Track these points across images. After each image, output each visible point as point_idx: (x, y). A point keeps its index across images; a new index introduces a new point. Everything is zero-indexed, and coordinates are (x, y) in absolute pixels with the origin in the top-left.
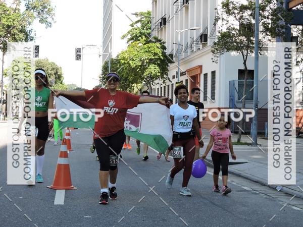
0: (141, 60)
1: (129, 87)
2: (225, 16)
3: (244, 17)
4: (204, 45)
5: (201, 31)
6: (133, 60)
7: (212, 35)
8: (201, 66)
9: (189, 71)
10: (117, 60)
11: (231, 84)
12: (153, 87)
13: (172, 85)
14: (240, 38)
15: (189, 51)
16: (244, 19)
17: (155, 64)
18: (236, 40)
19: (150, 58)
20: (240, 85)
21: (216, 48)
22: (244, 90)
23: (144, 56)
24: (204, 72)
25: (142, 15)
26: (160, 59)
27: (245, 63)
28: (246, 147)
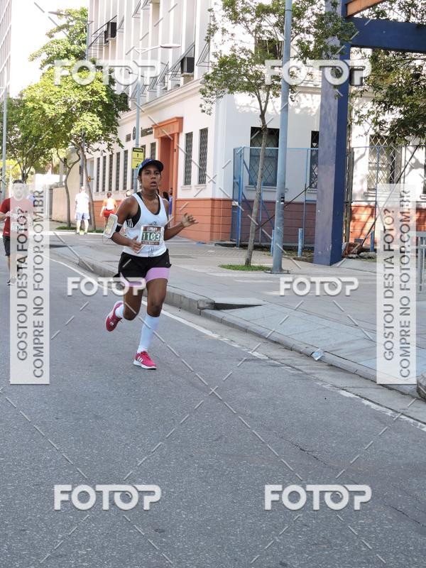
0: (65, 103)
1: (43, 154)
2: (228, 25)
3: (264, 28)
4: (188, 79)
5: (183, 52)
6: (51, 103)
7: (202, 60)
8: (182, 118)
9: (157, 127)
10: (20, 102)
11: (238, 154)
12: (88, 156)
13: (126, 152)
14: (254, 68)
15: (159, 88)
16: (263, 33)
17: (93, 112)
18: (247, 71)
19: (83, 100)
20: (254, 156)
21: (210, 85)
22: (260, 168)
23: (73, 96)
24: (186, 130)
25: (69, 14)
26: (102, 102)
27: (262, 116)
28: (262, 274)
